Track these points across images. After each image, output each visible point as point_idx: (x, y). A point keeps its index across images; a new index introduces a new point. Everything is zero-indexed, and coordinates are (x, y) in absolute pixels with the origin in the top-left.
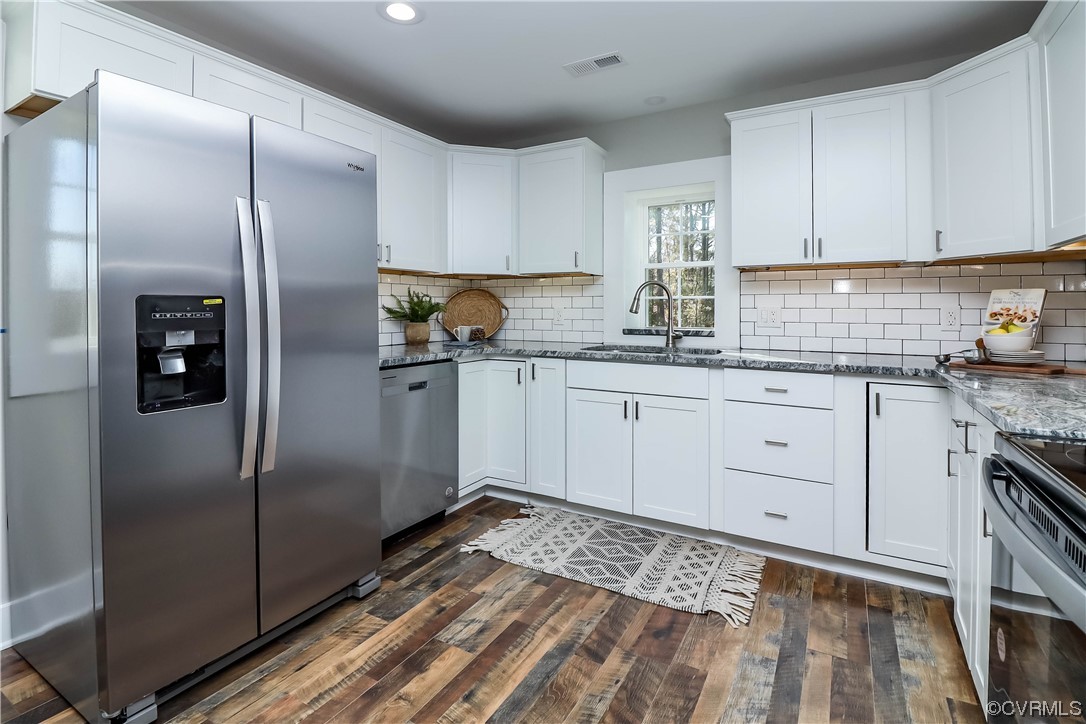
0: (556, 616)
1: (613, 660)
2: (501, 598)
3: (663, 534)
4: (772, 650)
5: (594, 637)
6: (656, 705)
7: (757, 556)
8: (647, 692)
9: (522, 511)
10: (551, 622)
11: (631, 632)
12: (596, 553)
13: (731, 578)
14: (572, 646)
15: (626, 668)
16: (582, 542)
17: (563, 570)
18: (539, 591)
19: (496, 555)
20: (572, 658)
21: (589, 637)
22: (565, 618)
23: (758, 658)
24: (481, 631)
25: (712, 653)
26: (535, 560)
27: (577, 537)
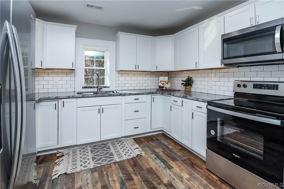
0: (109, 177)
1: (134, 177)
2: (88, 184)
3: (108, 143)
4: (153, 156)
5: (124, 176)
6: (152, 179)
7: (131, 139)
8: (148, 178)
9: (58, 155)
10: (110, 179)
11: (130, 169)
12: (98, 155)
13: (132, 146)
14: (123, 181)
15: (139, 177)
16: (90, 155)
17: (95, 165)
18: (96, 174)
19: (69, 172)
20: (127, 184)
21: (124, 177)
22: (112, 176)
23: (154, 159)
25: (147, 163)
26: (84, 167)
27: (87, 154)
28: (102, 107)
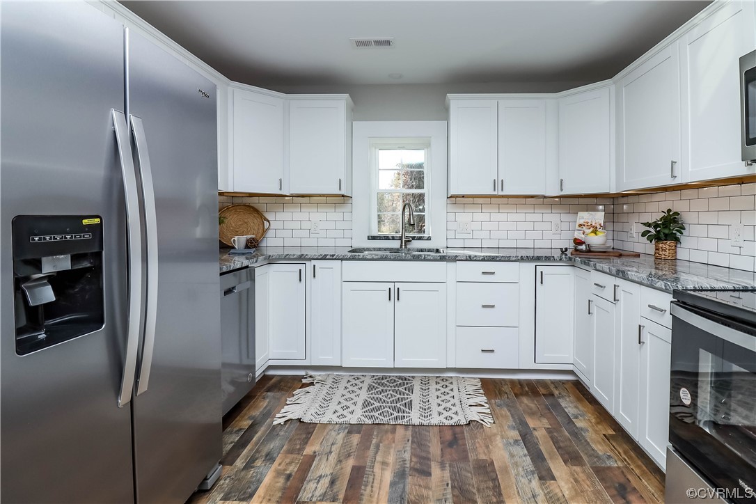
0: (379, 453)
1: (436, 471)
2: (331, 452)
3: (414, 377)
4: (515, 434)
5: (414, 459)
6: (478, 490)
7: (475, 379)
8: (469, 484)
9: (304, 381)
10: (379, 458)
11: (435, 448)
12: (379, 400)
13: (469, 396)
14: (404, 471)
15: (447, 474)
16: (364, 395)
17: (363, 418)
18: (356, 439)
19: (306, 419)
20: (409, 479)
21: (411, 461)
22: (387, 453)
23: (512, 441)
24: (332, 482)
25: (487, 447)
26: (338, 417)
27: (358, 392)
28: (397, 285)
